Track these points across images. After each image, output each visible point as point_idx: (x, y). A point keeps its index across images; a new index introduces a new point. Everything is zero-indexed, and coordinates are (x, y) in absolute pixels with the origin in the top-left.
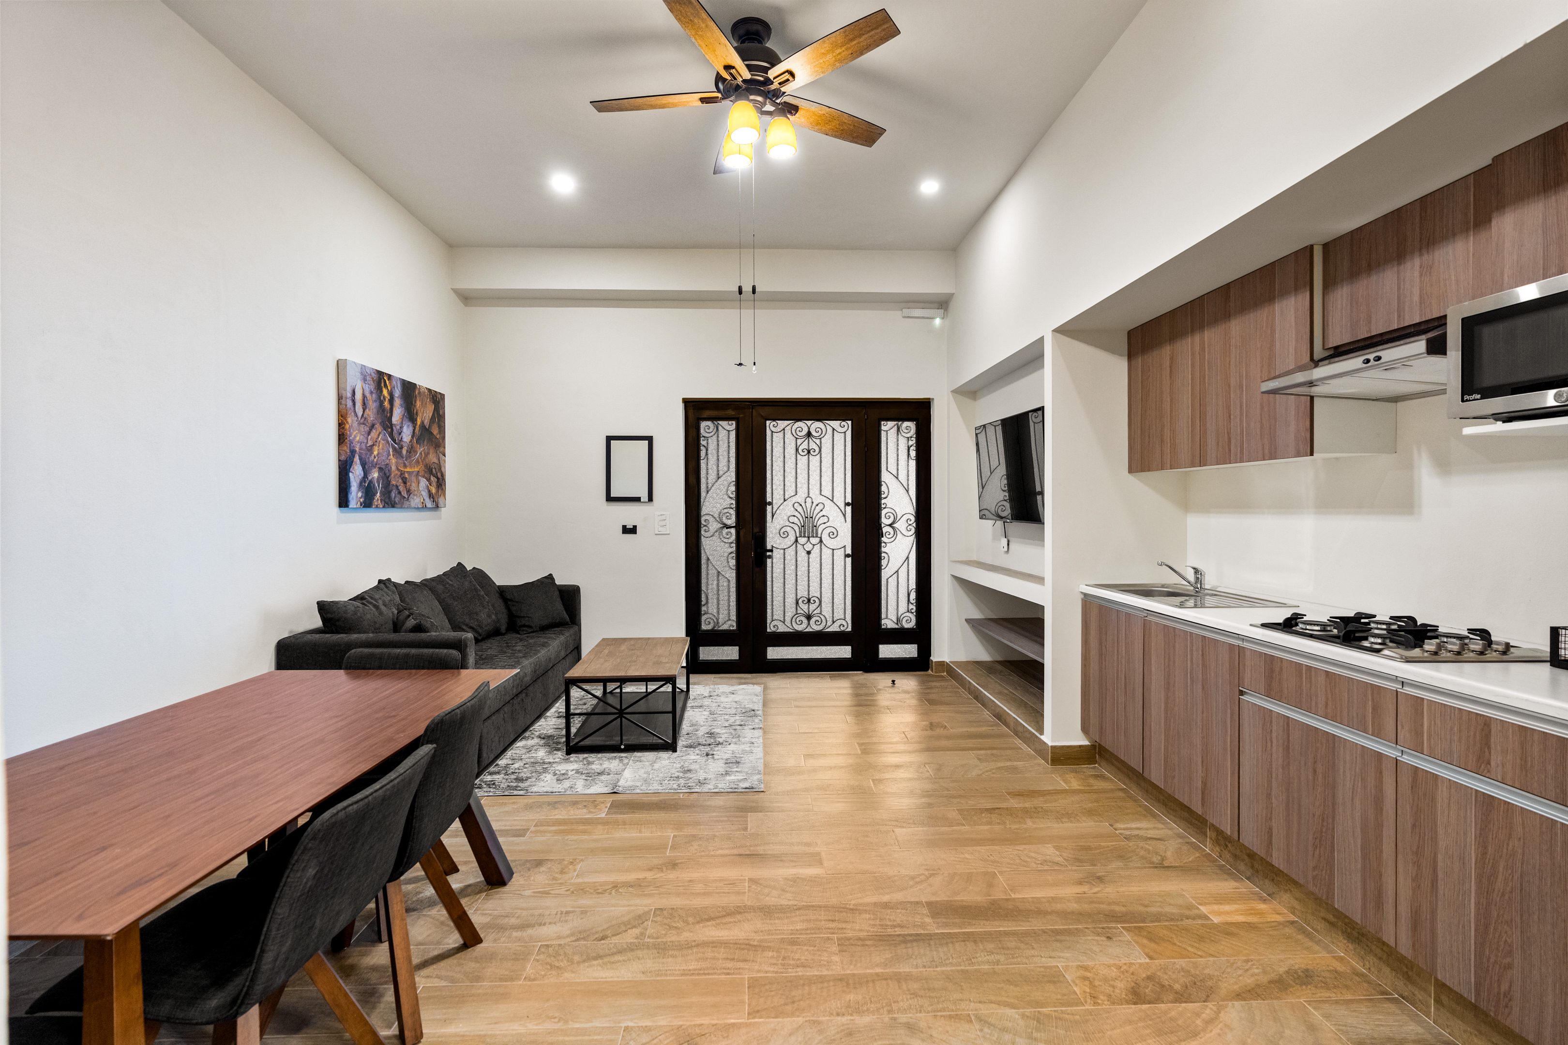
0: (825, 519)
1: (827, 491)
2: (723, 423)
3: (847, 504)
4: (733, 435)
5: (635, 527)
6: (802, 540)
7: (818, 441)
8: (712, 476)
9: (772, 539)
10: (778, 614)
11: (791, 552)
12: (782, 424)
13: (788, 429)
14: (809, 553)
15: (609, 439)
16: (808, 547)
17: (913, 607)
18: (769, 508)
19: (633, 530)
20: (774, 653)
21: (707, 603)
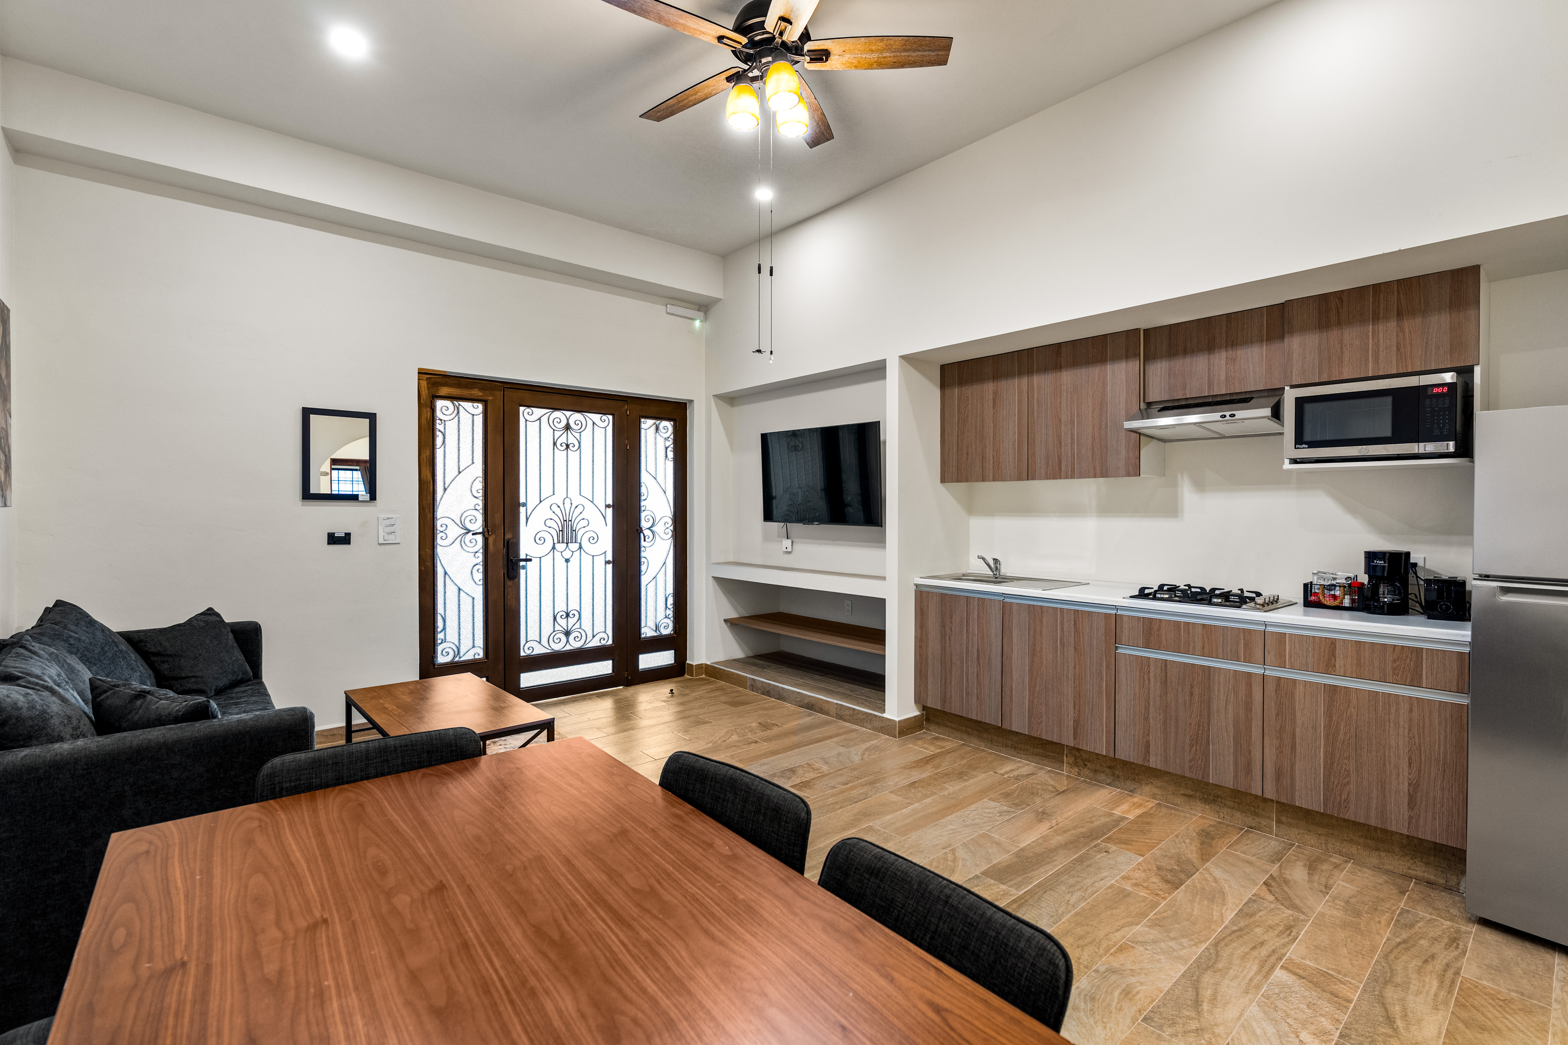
0: (584, 523)
1: (587, 491)
2: (467, 405)
3: (608, 506)
4: (479, 420)
5: (348, 535)
6: (560, 547)
7: (577, 435)
8: (452, 471)
9: (526, 547)
10: (533, 634)
11: (547, 562)
12: (538, 412)
13: (544, 420)
14: (567, 561)
15: (307, 413)
16: (567, 554)
17: (670, 613)
18: (522, 510)
19: (346, 539)
20: (528, 680)
21: (444, 629)
